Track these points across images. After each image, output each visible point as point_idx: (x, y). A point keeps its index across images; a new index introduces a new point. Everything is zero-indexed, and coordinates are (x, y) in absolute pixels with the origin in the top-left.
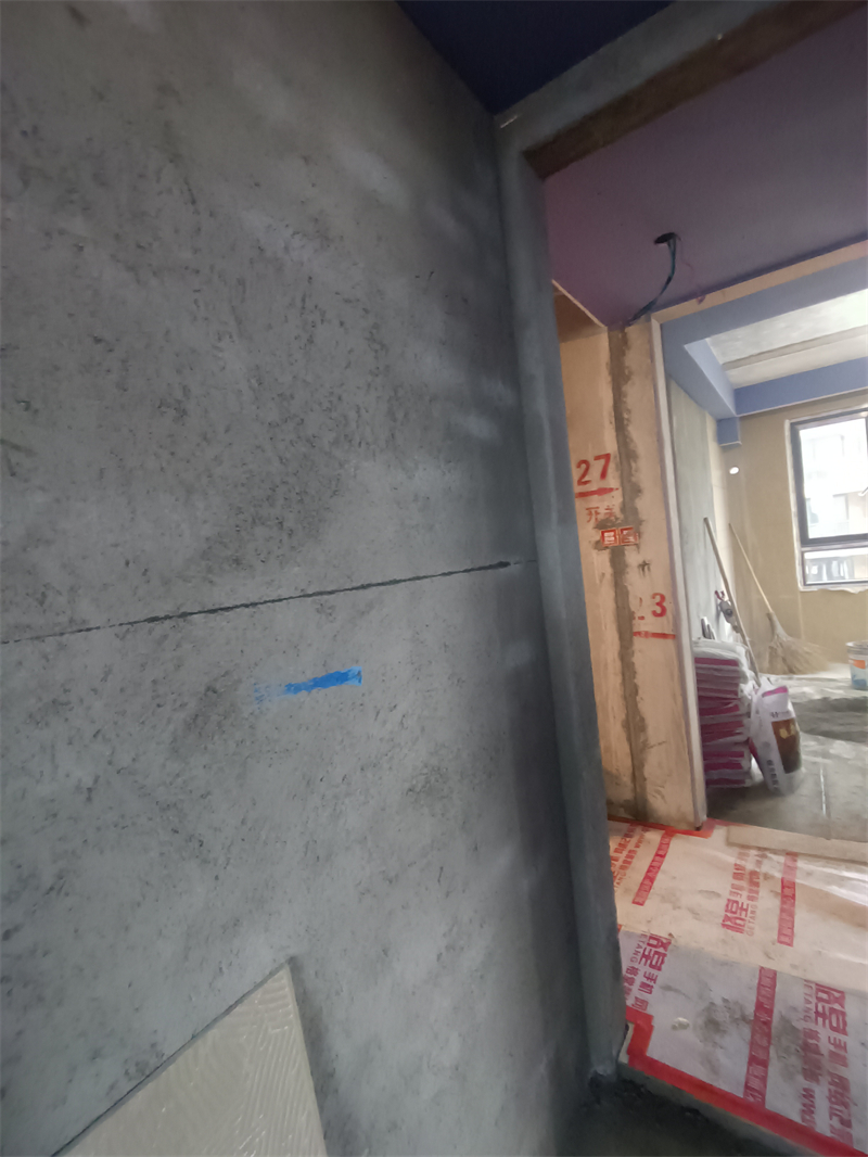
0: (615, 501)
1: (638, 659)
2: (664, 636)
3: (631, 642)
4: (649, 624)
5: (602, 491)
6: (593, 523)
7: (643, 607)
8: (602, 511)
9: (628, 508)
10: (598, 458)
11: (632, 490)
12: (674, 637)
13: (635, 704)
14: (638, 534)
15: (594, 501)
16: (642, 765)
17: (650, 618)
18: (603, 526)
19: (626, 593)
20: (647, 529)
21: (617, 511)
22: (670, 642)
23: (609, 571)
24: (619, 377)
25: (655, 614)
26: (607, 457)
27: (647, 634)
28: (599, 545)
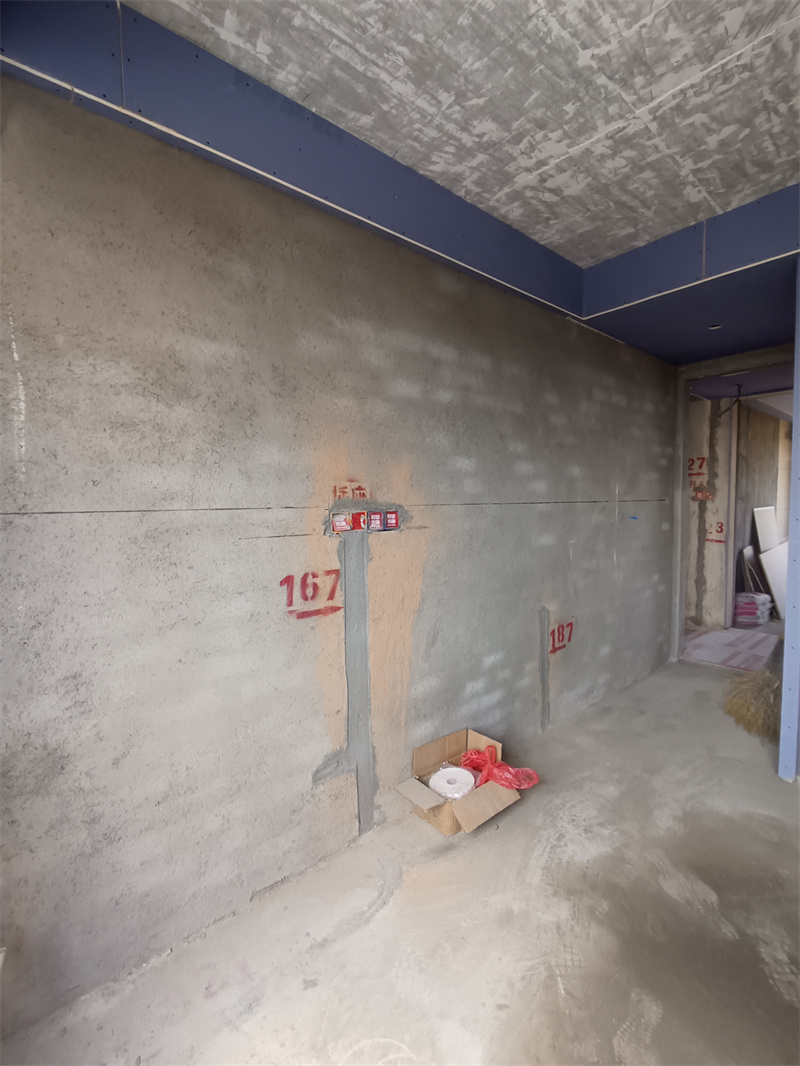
0: (704, 479)
1: (706, 552)
2: (720, 541)
3: (704, 544)
4: (714, 535)
5: (699, 474)
6: (691, 489)
7: (712, 528)
8: (698, 483)
9: (711, 483)
11: (713, 475)
12: (724, 542)
13: (702, 572)
14: (714, 496)
15: (695, 478)
16: (702, 600)
17: (715, 533)
18: (697, 490)
19: (705, 521)
20: (718, 493)
21: (705, 484)
22: (723, 544)
23: (697, 510)
24: (714, 425)
25: (717, 531)
26: (703, 459)
27: (712, 540)
28: (694, 499)
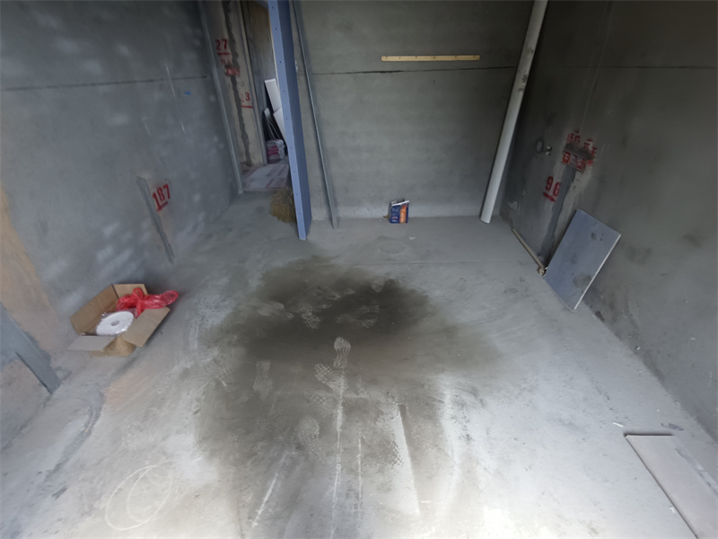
0: (230, 58)
1: (243, 115)
3: (241, 109)
4: (245, 103)
5: (226, 54)
6: (223, 66)
7: (243, 97)
8: (227, 61)
9: (235, 61)
10: (222, 40)
11: (235, 55)
12: (252, 107)
13: (244, 130)
14: (239, 71)
15: (224, 57)
16: (248, 149)
17: (245, 101)
18: (228, 67)
19: (238, 91)
20: (241, 69)
21: (232, 62)
22: (252, 109)
23: (231, 83)
24: (227, 11)
25: (247, 99)
26: (226, 41)
27: (245, 107)
28: (227, 74)
